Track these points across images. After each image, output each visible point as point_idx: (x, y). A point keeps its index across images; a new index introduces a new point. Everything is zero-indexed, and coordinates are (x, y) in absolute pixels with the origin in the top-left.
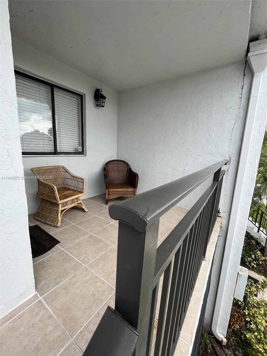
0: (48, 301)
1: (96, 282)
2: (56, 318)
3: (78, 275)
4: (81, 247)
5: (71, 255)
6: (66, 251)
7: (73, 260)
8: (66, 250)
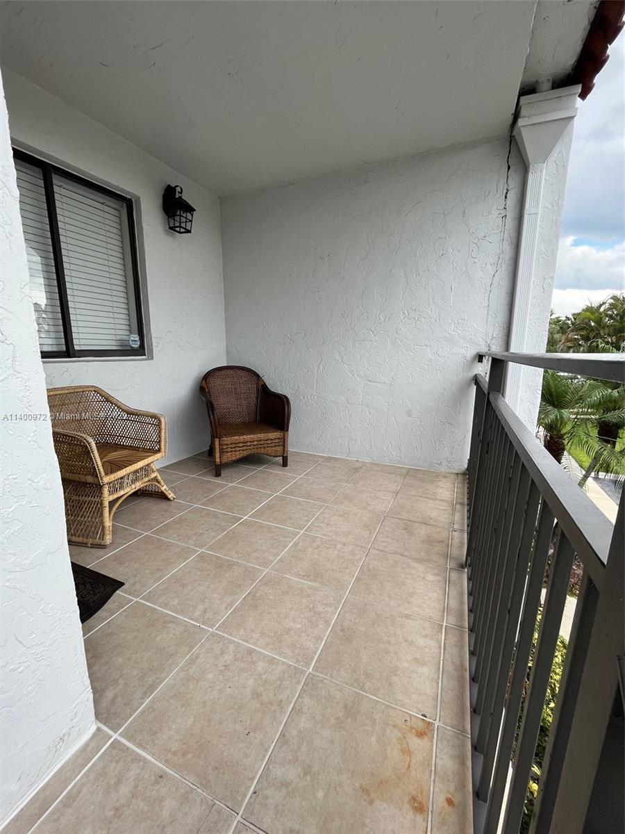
0: (139, 738)
1: (254, 664)
2: (177, 776)
3: (201, 656)
4: (184, 586)
5: (165, 611)
6: (148, 604)
7: (173, 620)
8: (147, 601)
